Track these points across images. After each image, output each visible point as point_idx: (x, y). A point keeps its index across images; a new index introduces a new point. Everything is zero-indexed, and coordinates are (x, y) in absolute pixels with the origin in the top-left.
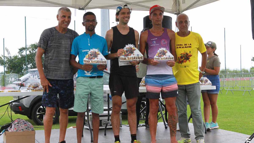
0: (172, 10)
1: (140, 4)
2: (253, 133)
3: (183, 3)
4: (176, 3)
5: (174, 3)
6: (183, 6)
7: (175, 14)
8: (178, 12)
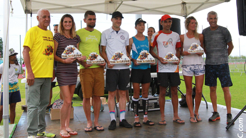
0: (181, 13)
1: (156, 9)
2: (245, 105)
3: (189, 8)
4: (184, 9)
5: (182, 9)
6: (189, 11)
7: (184, 16)
8: (185, 15)
